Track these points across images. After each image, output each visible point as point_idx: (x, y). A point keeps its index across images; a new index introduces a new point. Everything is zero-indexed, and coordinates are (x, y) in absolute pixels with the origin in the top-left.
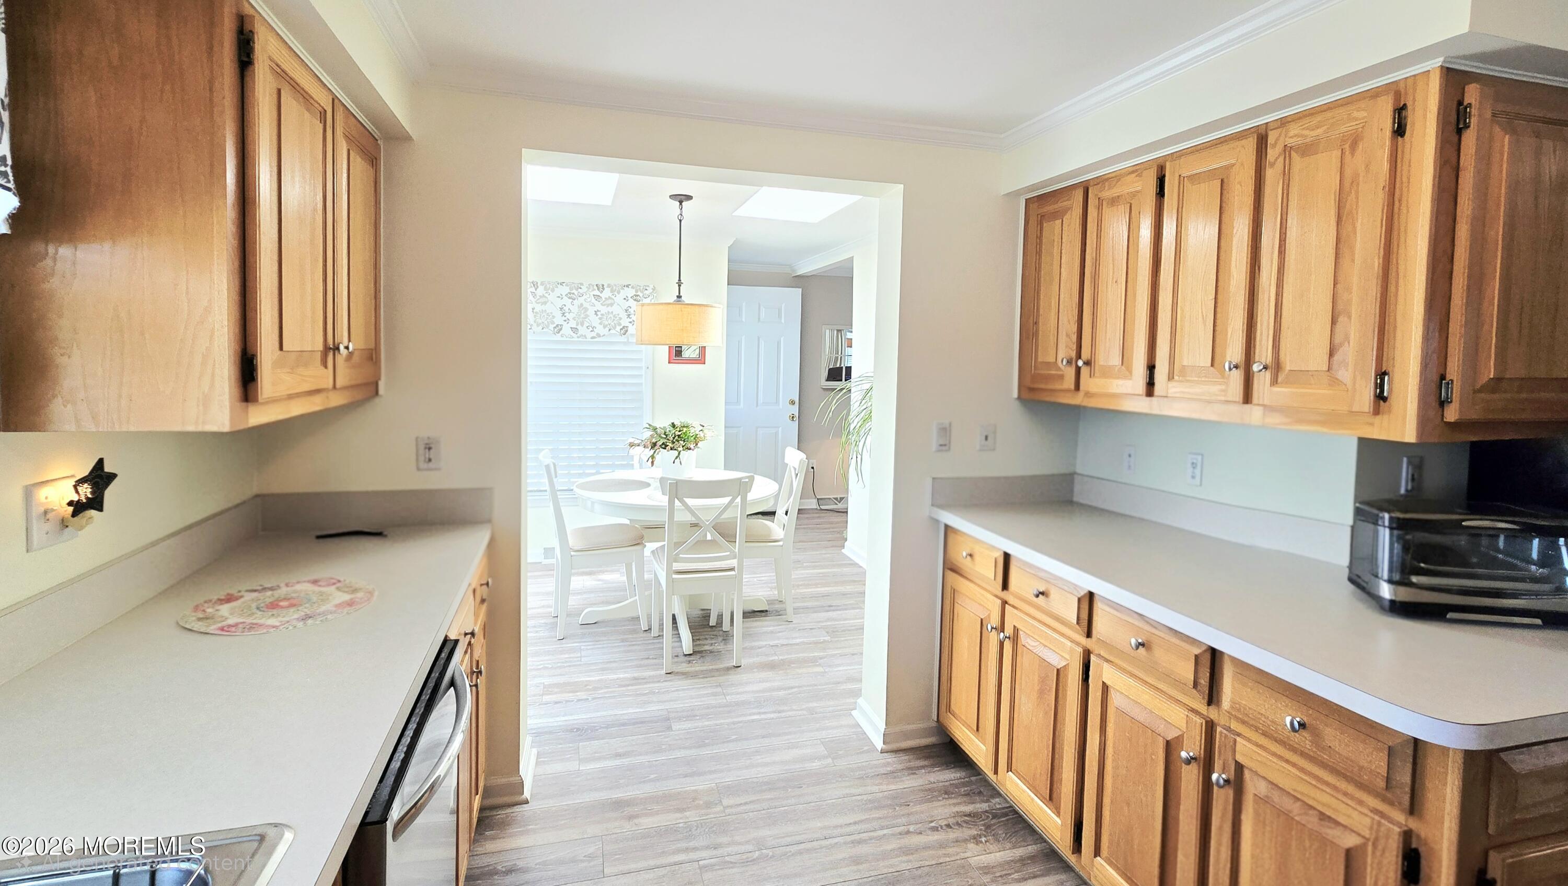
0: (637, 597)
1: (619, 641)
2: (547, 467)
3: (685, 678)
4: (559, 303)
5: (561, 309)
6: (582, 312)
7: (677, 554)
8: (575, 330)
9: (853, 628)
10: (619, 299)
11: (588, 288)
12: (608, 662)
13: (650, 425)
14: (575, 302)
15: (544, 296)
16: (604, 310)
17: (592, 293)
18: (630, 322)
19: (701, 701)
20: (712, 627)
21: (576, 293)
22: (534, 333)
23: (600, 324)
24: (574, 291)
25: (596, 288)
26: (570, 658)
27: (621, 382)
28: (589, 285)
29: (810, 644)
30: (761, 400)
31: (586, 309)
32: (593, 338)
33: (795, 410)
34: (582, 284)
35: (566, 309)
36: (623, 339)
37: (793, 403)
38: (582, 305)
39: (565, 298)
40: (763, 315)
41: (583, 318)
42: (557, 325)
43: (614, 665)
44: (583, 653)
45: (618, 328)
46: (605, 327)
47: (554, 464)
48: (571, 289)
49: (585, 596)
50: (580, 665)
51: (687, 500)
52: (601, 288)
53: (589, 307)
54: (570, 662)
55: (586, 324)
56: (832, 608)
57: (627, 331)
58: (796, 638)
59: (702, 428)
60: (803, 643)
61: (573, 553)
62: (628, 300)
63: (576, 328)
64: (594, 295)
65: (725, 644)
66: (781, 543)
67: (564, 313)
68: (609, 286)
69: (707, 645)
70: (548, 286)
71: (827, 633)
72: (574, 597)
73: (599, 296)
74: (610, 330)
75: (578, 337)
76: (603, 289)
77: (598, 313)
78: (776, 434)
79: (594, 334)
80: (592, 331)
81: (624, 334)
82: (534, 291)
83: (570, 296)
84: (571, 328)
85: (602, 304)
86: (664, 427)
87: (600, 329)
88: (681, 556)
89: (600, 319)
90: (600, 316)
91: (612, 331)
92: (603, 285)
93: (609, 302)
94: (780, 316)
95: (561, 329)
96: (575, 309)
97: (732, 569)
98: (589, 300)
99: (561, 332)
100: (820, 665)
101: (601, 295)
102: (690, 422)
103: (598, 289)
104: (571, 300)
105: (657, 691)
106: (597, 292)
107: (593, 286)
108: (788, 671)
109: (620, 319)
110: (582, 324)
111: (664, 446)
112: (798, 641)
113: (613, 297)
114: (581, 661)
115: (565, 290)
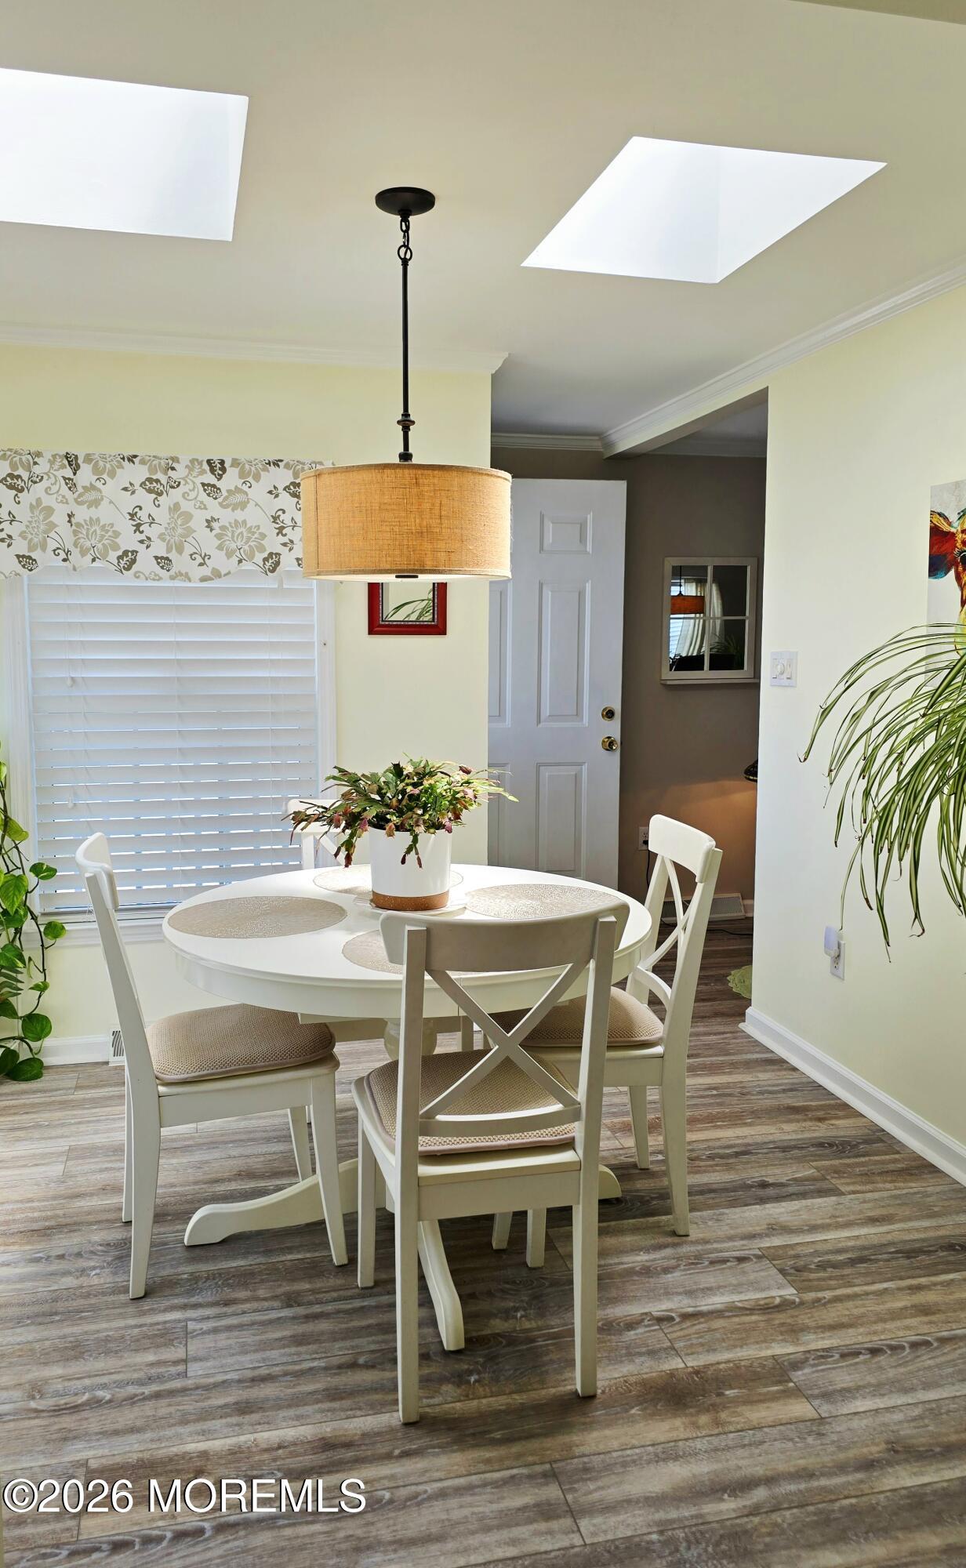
0: (318, 1177)
1: (276, 1304)
2: (93, 882)
3: (455, 1442)
4: (128, 502)
5: (132, 516)
6: (179, 522)
7: (430, 1114)
8: (163, 562)
9: (840, 1258)
10: (258, 492)
11: (190, 468)
12: (253, 1380)
13: (341, 770)
14: (162, 499)
15: (93, 487)
16: (226, 516)
17: (199, 480)
18: (285, 545)
19: (513, 1542)
20: (499, 1251)
21: (164, 480)
22: (75, 569)
23: (220, 548)
24: (159, 476)
25: (206, 467)
26: (159, 1363)
27: (267, 675)
28: (192, 461)
29: (750, 1311)
30: (546, 711)
31: (188, 517)
32: (203, 579)
33: (614, 729)
34: (175, 459)
35: (143, 515)
36: (270, 582)
37: (609, 714)
38: (177, 506)
39: (141, 492)
40: (549, 539)
41: (181, 535)
42: (126, 553)
43: (268, 1391)
44: (195, 1347)
45: (259, 558)
46: (229, 555)
47: (110, 877)
48: (152, 470)
49: (198, 1157)
50: (184, 1391)
51: (454, 975)
52: (218, 468)
53: (193, 511)
54: (160, 1378)
55: (188, 549)
56: (770, 1191)
57: (278, 563)
58: (709, 1290)
59: (466, 777)
60: (733, 1310)
61: (161, 1089)
62: (277, 496)
63: (167, 559)
64: (203, 485)
65: (542, 1313)
66: (659, 1050)
67: (138, 526)
68: (235, 463)
69: (495, 1316)
70: (101, 463)
71: (782, 1271)
72: (174, 1161)
73: (214, 486)
74: (240, 561)
75: (172, 578)
76: (224, 470)
77: (214, 525)
78: (577, 779)
79: (206, 571)
80: (201, 565)
81: (273, 571)
82: (72, 476)
83: (152, 486)
84: (156, 558)
85: (220, 504)
86: (374, 775)
87: (218, 561)
88: (440, 1118)
89: (218, 536)
90: (217, 531)
91: (245, 566)
92: (222, 462)
93: (239, 498)
94: (582, 539)
95: (134, 561)
96: (162, 515)
97: (568, 1144)
98: (192, 495)
99: (135, 567)
100: (798, 1392)
101: (218, 484)
102: (435, 763)
103: (212, 471)
104: (154, 496)
105: (387, 1495)
106: (210, 479)
107: (200, 463)
108: (723, 1415)
109: (263, 536)
110: (180, 550)
111: (380, 822)
112: (718, 1301)
113: (245, 488)
114: (184, 1374)
115: (138, 473)
